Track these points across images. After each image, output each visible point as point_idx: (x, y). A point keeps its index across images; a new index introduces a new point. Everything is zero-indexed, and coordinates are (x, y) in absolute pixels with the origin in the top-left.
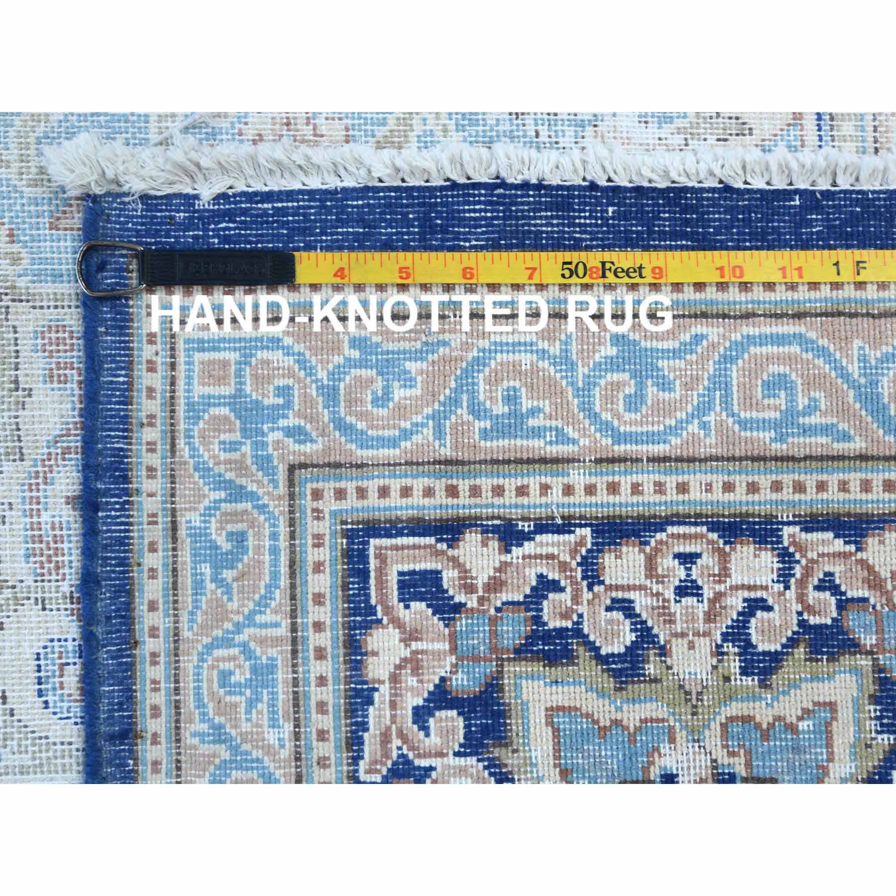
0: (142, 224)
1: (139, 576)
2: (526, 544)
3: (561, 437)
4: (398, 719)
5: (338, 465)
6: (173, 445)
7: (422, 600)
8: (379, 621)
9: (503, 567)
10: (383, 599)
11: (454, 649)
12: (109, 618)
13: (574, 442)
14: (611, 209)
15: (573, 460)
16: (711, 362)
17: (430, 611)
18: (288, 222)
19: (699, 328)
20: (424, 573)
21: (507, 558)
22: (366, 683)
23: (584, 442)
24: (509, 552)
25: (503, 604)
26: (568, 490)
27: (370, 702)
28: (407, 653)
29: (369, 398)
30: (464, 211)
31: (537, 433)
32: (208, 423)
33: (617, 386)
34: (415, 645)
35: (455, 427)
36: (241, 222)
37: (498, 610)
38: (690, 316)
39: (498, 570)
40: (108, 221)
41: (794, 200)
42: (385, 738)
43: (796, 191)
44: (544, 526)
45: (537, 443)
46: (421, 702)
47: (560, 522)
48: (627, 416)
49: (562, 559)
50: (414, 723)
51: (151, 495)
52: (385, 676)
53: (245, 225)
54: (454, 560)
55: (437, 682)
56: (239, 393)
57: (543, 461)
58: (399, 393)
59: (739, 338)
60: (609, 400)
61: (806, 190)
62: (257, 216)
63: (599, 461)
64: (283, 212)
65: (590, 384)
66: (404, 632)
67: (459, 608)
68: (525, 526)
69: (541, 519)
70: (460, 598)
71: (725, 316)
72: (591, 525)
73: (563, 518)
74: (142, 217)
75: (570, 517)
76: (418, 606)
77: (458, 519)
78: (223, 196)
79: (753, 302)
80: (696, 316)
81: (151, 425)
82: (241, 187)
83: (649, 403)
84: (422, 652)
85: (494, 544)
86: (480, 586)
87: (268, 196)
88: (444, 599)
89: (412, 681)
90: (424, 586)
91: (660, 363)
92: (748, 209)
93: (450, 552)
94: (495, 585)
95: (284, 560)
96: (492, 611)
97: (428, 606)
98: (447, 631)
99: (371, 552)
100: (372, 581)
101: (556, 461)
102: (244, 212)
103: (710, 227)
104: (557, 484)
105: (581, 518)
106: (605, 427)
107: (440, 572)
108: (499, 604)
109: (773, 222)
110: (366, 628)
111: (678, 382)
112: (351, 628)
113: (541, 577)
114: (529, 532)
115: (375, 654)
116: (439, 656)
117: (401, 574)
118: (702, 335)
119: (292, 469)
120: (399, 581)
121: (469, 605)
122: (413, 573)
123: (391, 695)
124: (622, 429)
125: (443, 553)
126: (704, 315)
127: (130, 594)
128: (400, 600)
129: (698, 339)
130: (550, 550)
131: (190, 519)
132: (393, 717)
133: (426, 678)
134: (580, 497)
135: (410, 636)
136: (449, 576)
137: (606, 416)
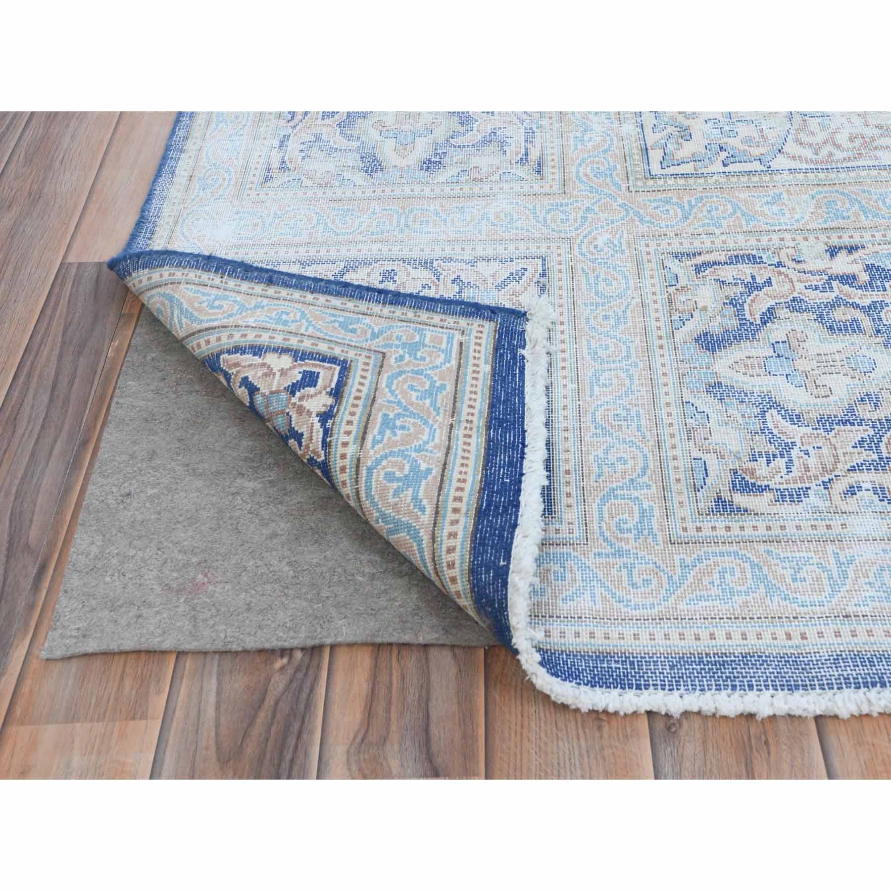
0: (512, 330)
1: (344, 300)
2: (320, 424)
3: (375, 442)
4: (244, 369)
5: (381, 367)
6: (404, 321)
7: (302, 379)
8: (296, 361)
9: (309, 413)
10: (306, 364)
11: (272, 393)
12: (327, 287)
13: (373, 447)
14: (508, 481)
15: (362, 446)
16: (408, 518)
17: (295, 382)
18: (508, 376)
19: (429, 510)
20: (316, 382)
21: (314, 415)
22: (265, 352)
23: (372, 452)
24: (317, 416)
25: (291, 417)
26: (345, 444)
27: (254, 355)
28: (275, 370)
29: (413, 384)
30: (510, 433)
31: (382, 433)
32: (412, 333)
33: (401, 468)
34: (278, 375)
35: (393, 407)
36: (510, 362)
37: (288, 414)
38: (437, 504)
39: (308, 411)
40: (515, 319)
41: (504, 561)
42: (237, 365)
43: (509, 563)
44: (327, 432)
45: (376, 432)
46: (250, 380)
47: (328, 439)
48: (382, 474)
49: (311, 445)
50: (242, 379)
51: (381, 310)
52: (265, 361)
53: (508, 363)
54: (320, 392)
55: (258, 386)
56: (424, 345)
57: (365, 433)
58: (414, 395)
59: (421, 534)
60: (394, 464)
61: (509, 568)
62: (513, 368)
63: (359, 460)
64: (514, 376)
65: (405, 457)
66: (287, 370)
67: (293, 393)
68: (329, 424)
69: (332, 430)
70: (298, 394)
71: (435, 523)
72: (326, 459)
73: (330, 441)
74: (516, 330)
75: (330, 446)
76: (299, 377)
77: (342, 397)
78: (524, 358)
79: (442, 541)
80: (437, 507)
81: (415, 316)
82: (527, 365)
83: (388, 484)
84: (274, 377)
85: (323, 409)
86: (302, 403)
87: (522, 372)
88: (300, 387)
89: (260, 373)
90: (309, 380)
91: (411, 489)
92: (501, 536)
93: (324, 392)
94: (300, 410)
95: (340, 341)
96: (287, 411)
97: (298, 381)
98: (282, 388)
99: (333, 366)
100: (318, 362)
101: (363, 438)
102: (515, 364)
103: (493, 518)
104: (350, 439)
105: (329, 452)
106: (378, 462)
107: (315, 386)
108: (290, 414)
109: (491, 549)
110: (294, 356)
111: (398, 499)
112: (295, 352)
113: (302, 434)
114: (325, 425)
115: (279, 358)
116: (270, 385)
117: (318, 373)
118: (425, 511)
119: (384, 353)
120: (315, 372)
121: (293, 398)
122: (318, 377)
123: (255, 364)
124: (375, 471)
125: (325, 389)
126: (437, 512)
127: (336, 296)
128: (304, 371)
129: (422, 510)
130: (314, 438)
131: (367, 320)
132: (245, 367)
133: (261, 380)
134: (341, 450)
135: (283, 372)
136: (312, 390)
137: (384, 463)
